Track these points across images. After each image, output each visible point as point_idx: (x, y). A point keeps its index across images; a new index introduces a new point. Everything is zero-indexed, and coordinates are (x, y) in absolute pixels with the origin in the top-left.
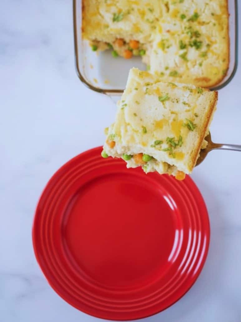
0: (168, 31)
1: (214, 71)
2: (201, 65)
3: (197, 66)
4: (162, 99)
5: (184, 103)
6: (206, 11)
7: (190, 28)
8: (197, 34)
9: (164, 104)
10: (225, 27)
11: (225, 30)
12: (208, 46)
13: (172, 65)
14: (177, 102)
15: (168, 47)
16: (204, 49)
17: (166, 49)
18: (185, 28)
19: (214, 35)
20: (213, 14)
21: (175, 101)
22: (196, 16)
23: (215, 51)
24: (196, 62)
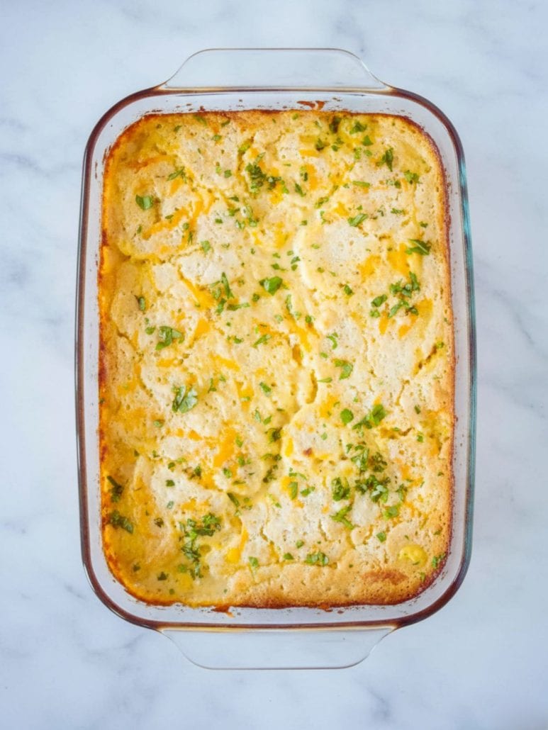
0: (308, 452)
1: (414, 556)
2: (382, 538)
3: (373, 542)
4: (356, 221)
5: (395, 211)
6: (402, 401)
7: (361, 446)
8: (376, 463)
9: (360, 228)
10: (445, 446)
11: (444, 454)
12: (403, 490)
13: (312, 537)
14: (383, 215)
15: (306, 493)
16: (392, 499)
17: (300, 498)
18: (350, 446)
19: (418, 462)
20: (418, 411)
21: (379, 214)
22: (379, 414)
23: (417, 504)
24: (371, 530)
